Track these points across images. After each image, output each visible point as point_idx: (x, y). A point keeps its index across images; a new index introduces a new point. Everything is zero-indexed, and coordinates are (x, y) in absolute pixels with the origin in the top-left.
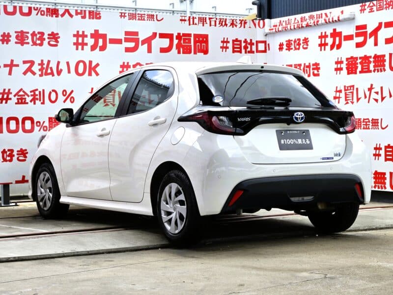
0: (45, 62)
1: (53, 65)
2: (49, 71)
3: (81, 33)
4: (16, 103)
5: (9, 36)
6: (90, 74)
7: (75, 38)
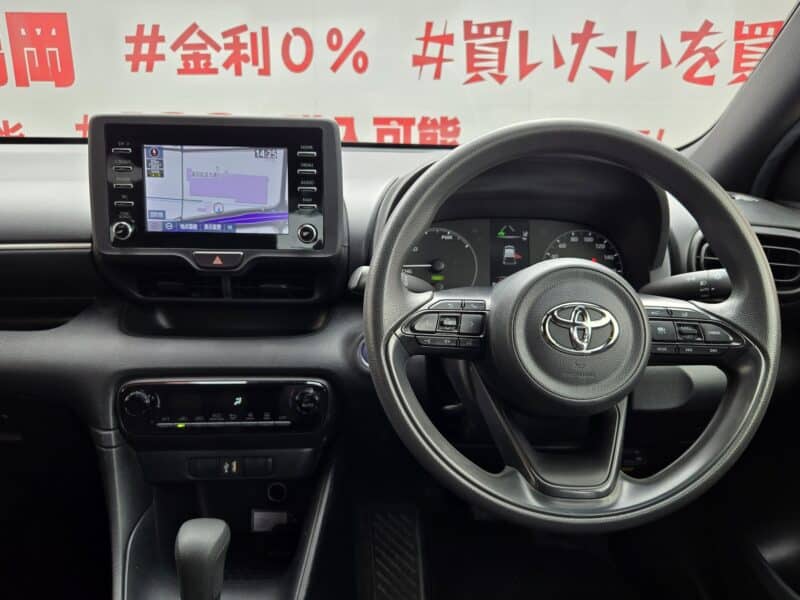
4: (180, 72)
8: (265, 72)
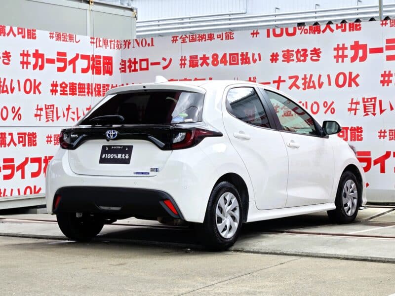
0: (308, 77)
1: (315, 79)
2: (311, 84)
3: (341, 46)
5: (277, 55)
6: (350, 85)
7: (336, 52)
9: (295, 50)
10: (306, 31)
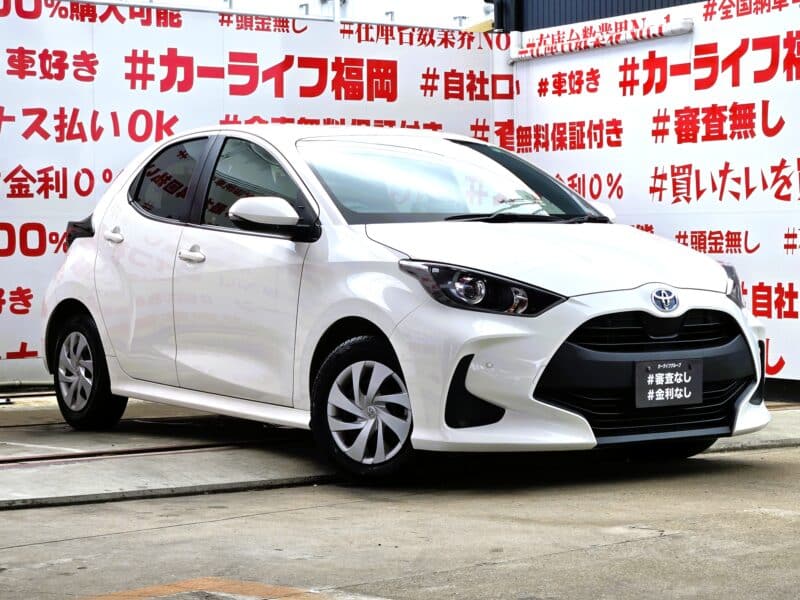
0: (69, 113)
1: (84, 119)
3: (140, 54)
6: (159, 138)
7: (129, 65)
8: (64, 196)
9: (39, 51)
10: (63, 12)
